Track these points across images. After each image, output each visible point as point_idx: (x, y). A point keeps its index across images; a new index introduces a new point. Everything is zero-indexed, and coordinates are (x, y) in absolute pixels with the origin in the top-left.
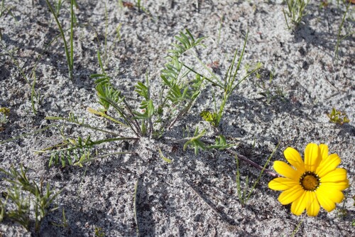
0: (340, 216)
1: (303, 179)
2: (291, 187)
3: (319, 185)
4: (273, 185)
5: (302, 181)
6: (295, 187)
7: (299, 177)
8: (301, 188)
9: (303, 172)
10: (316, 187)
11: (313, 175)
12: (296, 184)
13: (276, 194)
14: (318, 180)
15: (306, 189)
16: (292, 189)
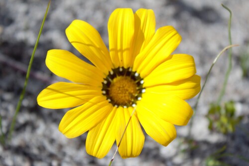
0: (185, 151)
1: (109, 84)
2: (87, 100)
3: (141, 92)
4: (47, 100)
5: (107, 88)
6: (93, 100)
7: (101, 80)
8: (106, 101)
9: (107, 70)
10: (136, 98)
11: (127, 74)
12: (94, 94)
13: (56, 116)
14: (139, 84)
15: (115, 103)
16: (87, 104)
